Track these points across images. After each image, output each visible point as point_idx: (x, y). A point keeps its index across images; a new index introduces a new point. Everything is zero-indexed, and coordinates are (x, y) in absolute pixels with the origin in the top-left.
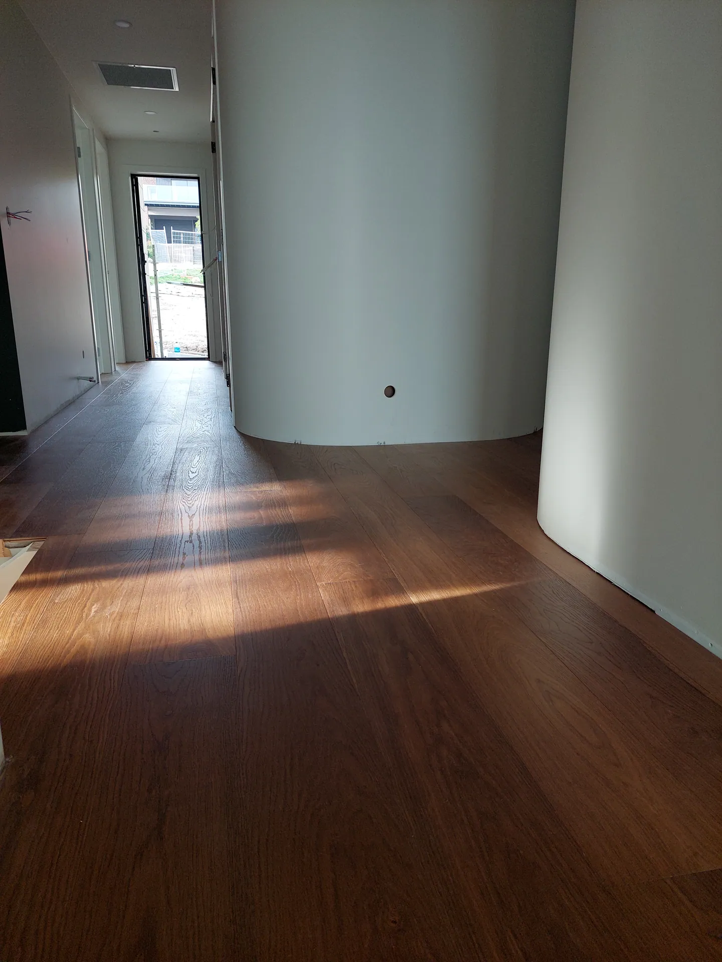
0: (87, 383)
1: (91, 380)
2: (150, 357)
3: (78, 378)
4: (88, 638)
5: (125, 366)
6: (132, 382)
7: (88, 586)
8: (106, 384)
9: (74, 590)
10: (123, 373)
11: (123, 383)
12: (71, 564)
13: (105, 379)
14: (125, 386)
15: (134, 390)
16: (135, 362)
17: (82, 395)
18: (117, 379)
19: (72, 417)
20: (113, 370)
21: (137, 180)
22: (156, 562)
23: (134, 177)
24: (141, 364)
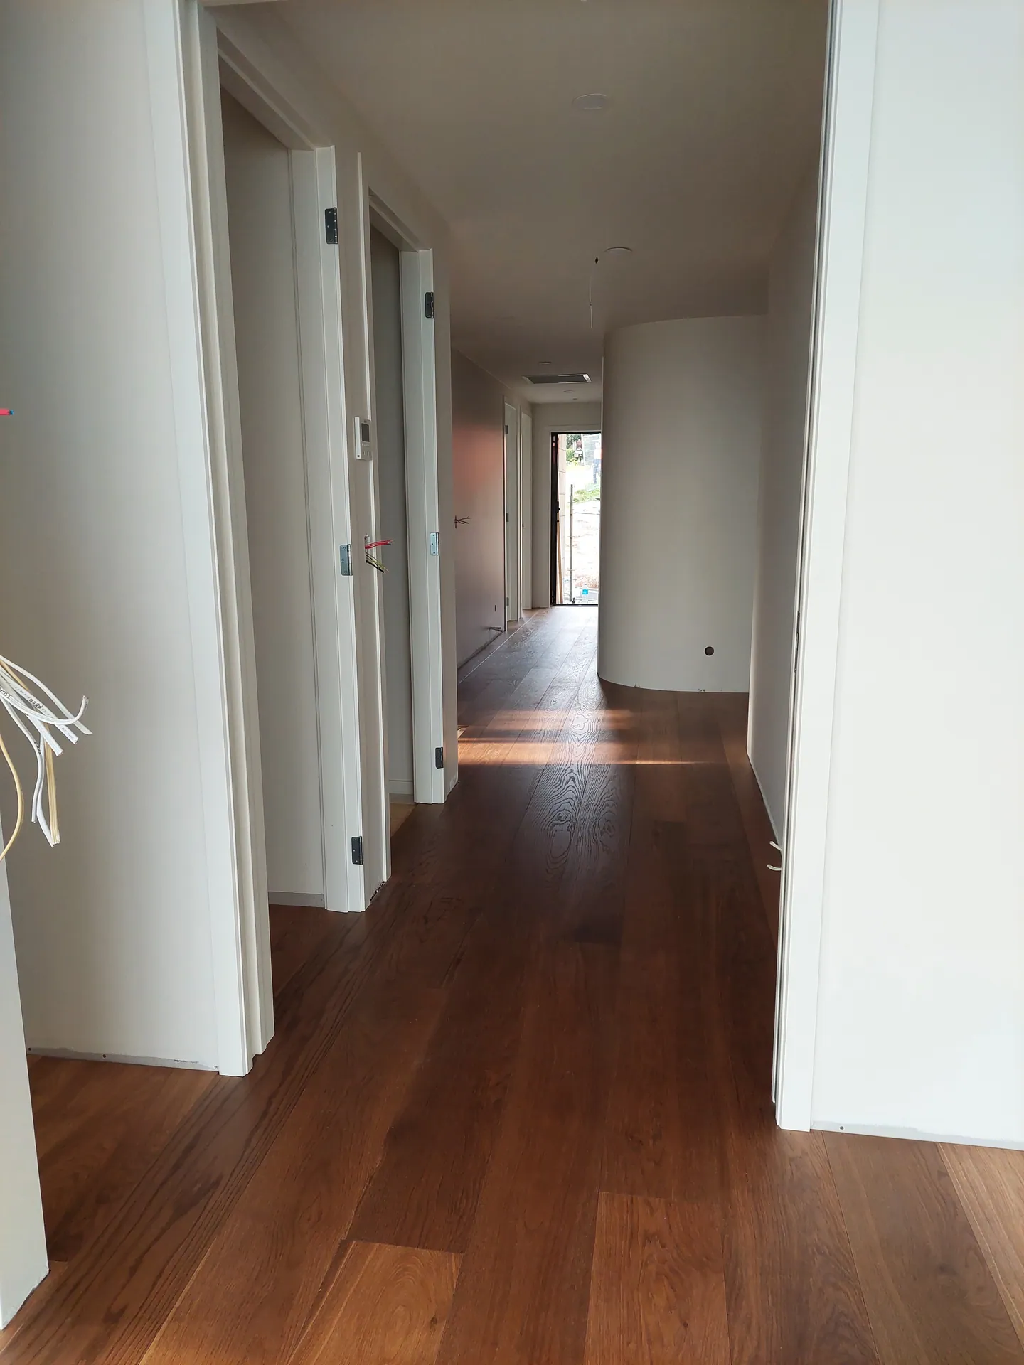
0: (495, 632)
1: (499, 629)
2: (554, 604)
3: (490, 628)
4: (486, 759)
5: (530, 613)
6: (531, 631)
7: (487, 744)
8: (511, 632)
9: (481, 745)
10: (526, 620)
11: (525, 631)
12: (480, 737)
13: (511, 627)
14: (526, 634)
15: (533, 638)
16: (539, 608)
17: (491, 642)
18: (520, 627)
19: (484, 660)
20: (519, 617)
21: (557, 439)
22: (520, 739)
23: (555, 435)
24: (544, 611)
